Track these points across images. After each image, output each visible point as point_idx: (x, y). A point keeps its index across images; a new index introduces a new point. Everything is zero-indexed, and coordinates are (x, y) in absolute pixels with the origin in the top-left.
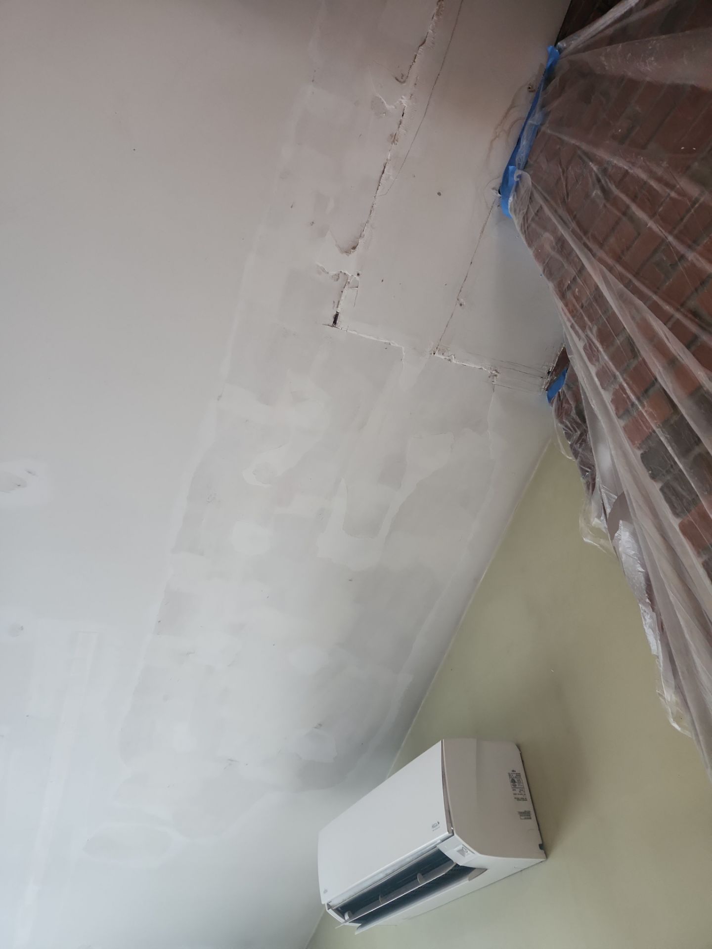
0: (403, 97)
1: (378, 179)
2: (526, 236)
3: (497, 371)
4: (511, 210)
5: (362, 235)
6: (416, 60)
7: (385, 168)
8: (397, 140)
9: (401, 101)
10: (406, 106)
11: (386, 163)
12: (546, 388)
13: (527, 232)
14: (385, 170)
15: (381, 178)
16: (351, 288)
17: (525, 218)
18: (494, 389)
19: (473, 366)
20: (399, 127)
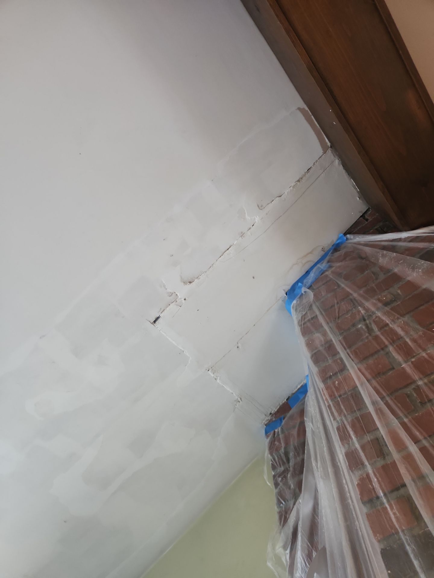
0: (258, 217)
1: (224, 251)
2: (301, 329)
3: (241, 399)
4: (293, 308)
5: (199, 278)
6: (272, 202)
7: (230, 247)
8: (244, 237)
9: (255, 218)
10: (257, 222)
11: (232, 245)
12: (266, 423)
13: (302, 326)
14: (230, 248)
15: (225, 252)
16: (177, 305)
17: (303, 317)
18: (234, 410)
19: (228, 389)
20: (248, 230)
